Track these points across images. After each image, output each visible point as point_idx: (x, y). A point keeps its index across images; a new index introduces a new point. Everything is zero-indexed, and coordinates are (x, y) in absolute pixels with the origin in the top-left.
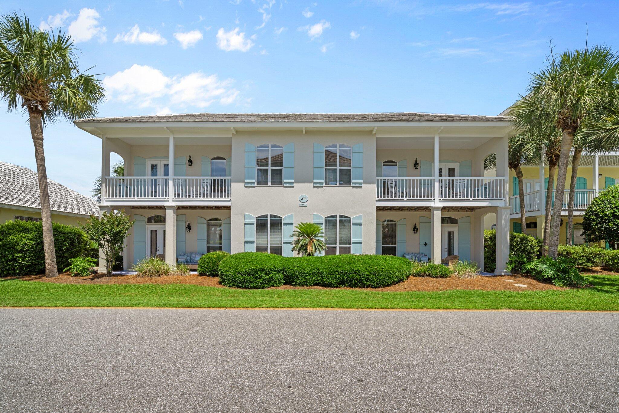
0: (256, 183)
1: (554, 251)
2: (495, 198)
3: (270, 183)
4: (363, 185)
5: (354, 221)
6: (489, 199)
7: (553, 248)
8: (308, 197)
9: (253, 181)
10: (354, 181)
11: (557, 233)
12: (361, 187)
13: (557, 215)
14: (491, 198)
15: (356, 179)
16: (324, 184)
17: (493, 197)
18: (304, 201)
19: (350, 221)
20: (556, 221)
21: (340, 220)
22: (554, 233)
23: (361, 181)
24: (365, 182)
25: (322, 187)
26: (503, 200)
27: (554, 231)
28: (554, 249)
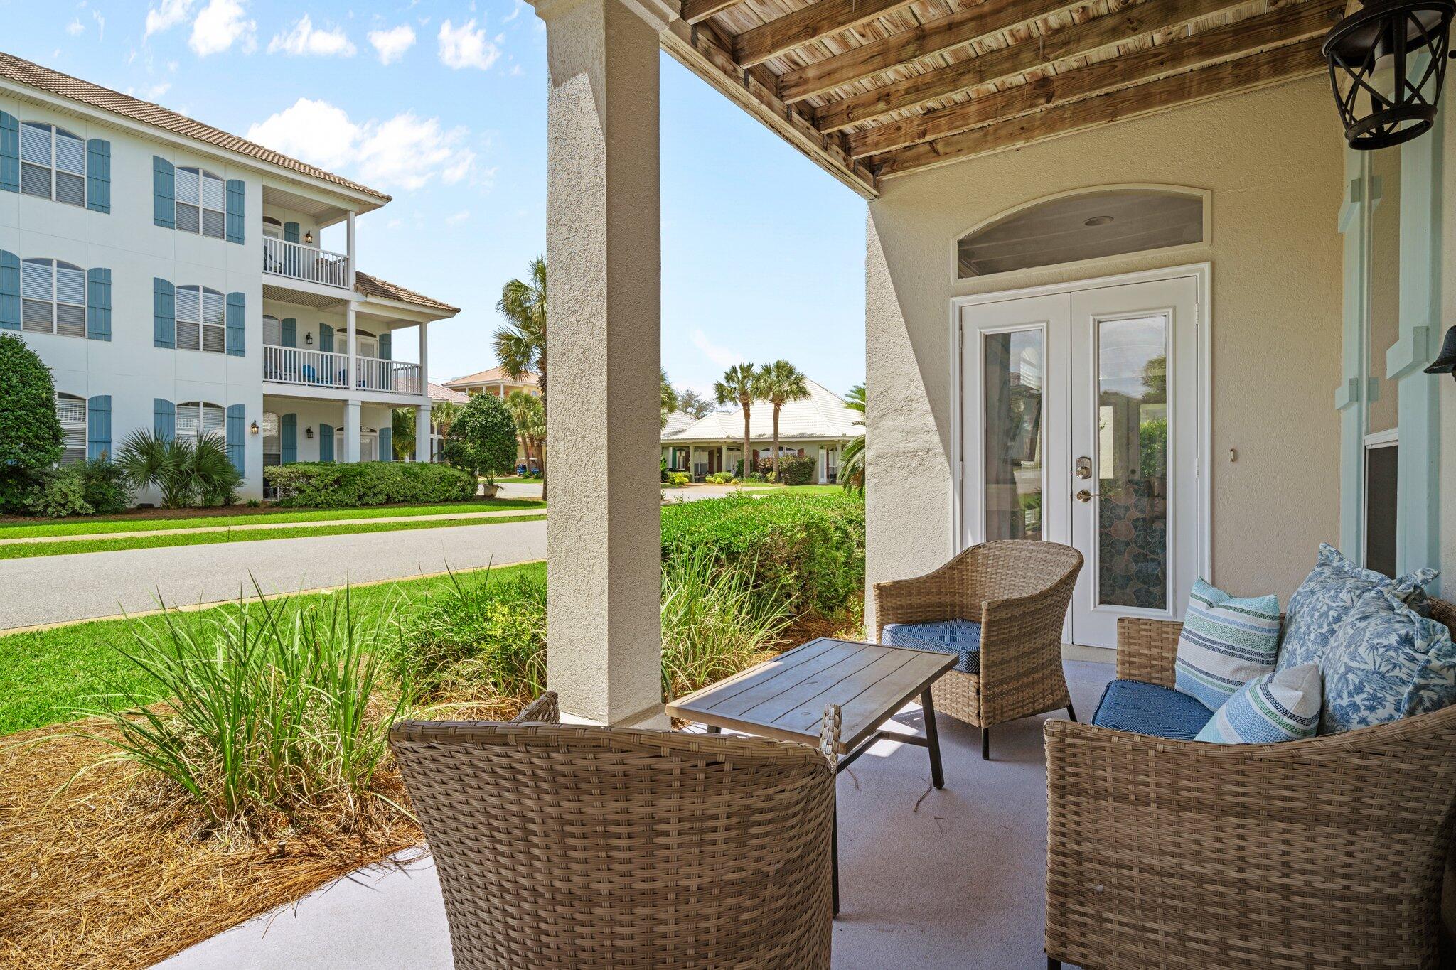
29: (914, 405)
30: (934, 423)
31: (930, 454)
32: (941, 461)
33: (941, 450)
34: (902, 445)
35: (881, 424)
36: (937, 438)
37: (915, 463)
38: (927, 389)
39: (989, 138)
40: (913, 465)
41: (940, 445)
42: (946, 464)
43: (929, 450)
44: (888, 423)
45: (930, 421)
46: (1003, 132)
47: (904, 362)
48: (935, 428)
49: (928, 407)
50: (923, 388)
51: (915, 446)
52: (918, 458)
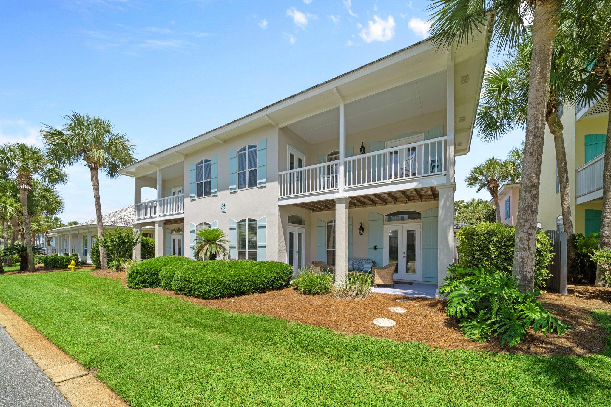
0: (196, 196)
1: (521, 260)
2: (429, 173)
3: (203, 195)
4: (267, 184)
5: (259, 224)
6: (419, 176)
7: (519, 256)
8: (226, 204)
9: (194, 195)
10: (259, 181)
11: (526, 224)
12: (265, 187)
13: (527, 186)
14: (423, 175)
15: (261, 179)
16: (237, 189)
17: (426, 172)
18: (224, 207)
19: (256, 224)
20: (525, 199)
21: (249, 224)
22: (521, 223)
23: (265, 180)
24: (268, 181)
25: (236, 192)
26: (443, 174)
27: (521, 221)
28: (521, 257)
29: (283, 242)
34: (282, 249)
37: (283, 252)
42: (286, 252)
43: (285, 249)
44: (280, 245)
47: (282, 235)
48: (285, 246)
50: (284, 239)
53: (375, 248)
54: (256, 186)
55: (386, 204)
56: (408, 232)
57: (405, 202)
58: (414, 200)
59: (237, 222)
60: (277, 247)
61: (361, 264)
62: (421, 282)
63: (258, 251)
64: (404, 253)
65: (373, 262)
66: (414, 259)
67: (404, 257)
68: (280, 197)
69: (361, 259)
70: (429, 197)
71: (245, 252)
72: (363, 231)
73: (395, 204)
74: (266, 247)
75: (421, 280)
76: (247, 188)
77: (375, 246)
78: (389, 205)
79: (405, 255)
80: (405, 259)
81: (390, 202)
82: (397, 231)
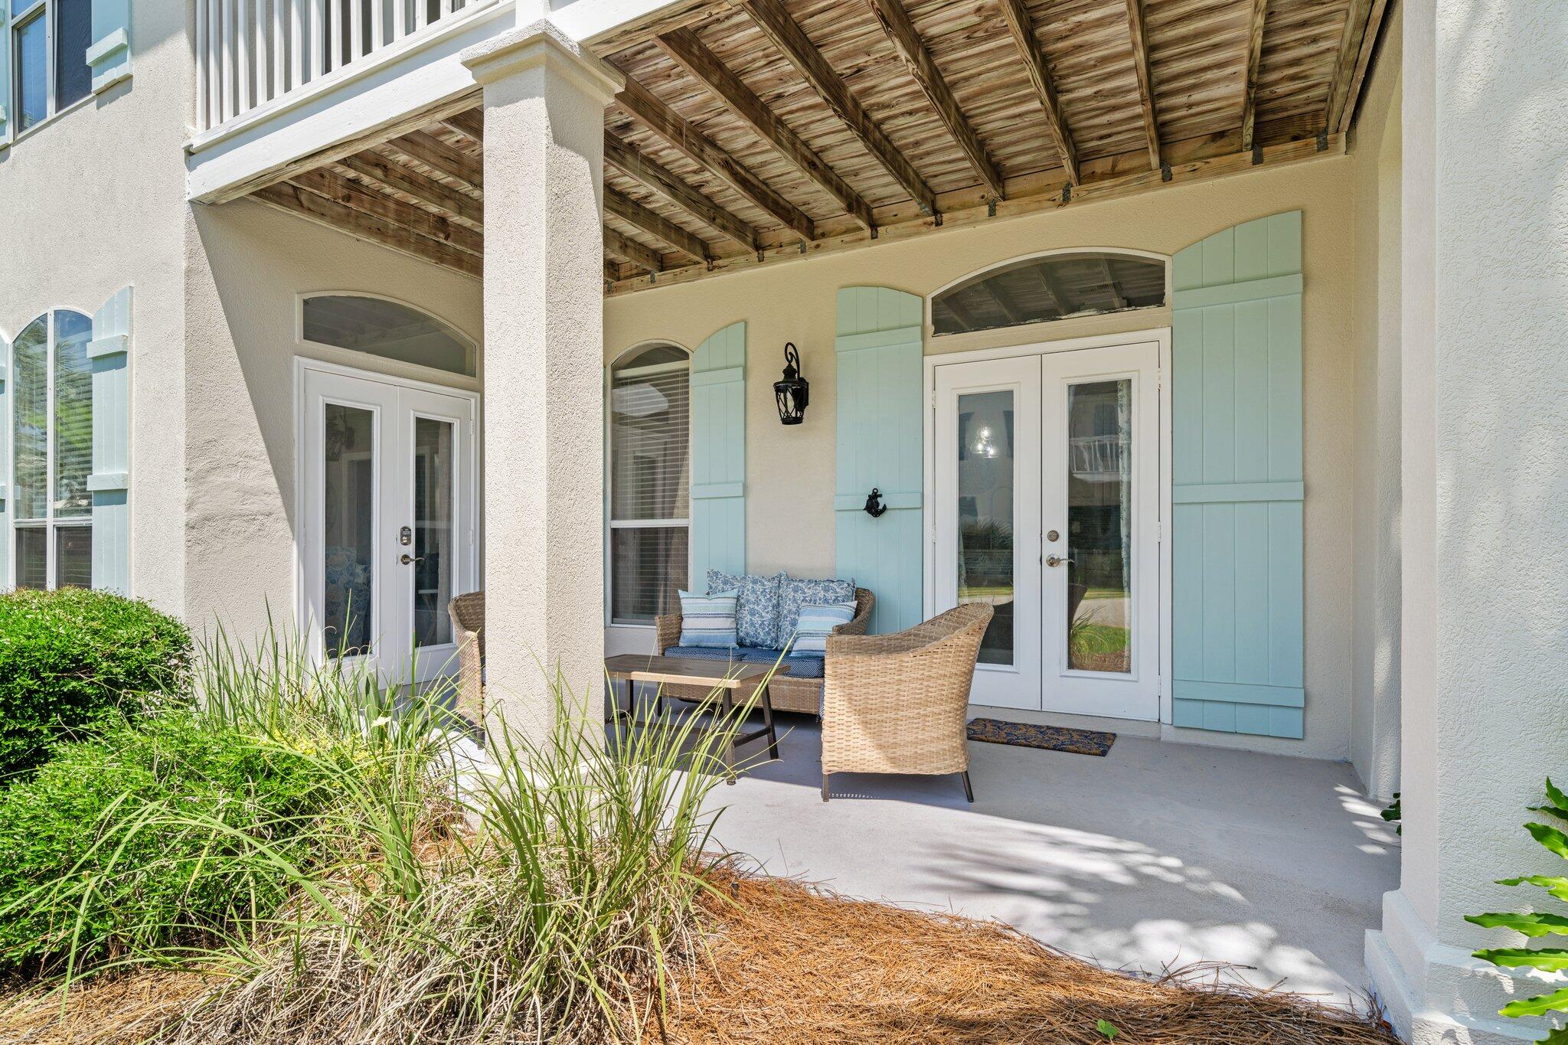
5: (100, 343)
12: (125, 84)
19: (87, 343)
21: (58, 350)
25: (6, 151)
29: (253, 463)
30: (276, 485)
31: (271, 519)
32: (283, 526)
33: (284, 515)
34: (238, 507)
35: (210, 479)
36: (279, 502)
37: (253, 528)
38: (268, 447)
39: (351, 220)
40: (251, 530)
41: (283, 509)
42: (289, 530)
43: (271, 514)
44: (217, 479)
45: (272, 482)
46: (364, 222)
47: (239, 411)
48: (277, 491)
49: (269, 467)
50: (263, 445)
51: (254, 508)
52: (257, 522)
53: (874, 507)
54: (87, 89)
55: (939, 224)
56: (1081, 392)
57: (1058, 195)
58: (1114, 174)
59: (8, 340)
60: (183, 493)
61: (788, 606)
62: (1169, 734)
63: (101, 519)
64: (1054, 536)
65: (861, 595)
66: (1115, 580)
67: (1053, 562)
68: (198, 138)
69: (790, 579)
70: (1212, 148)
71: (42, 531)
72: (802, 398)
73: (992, 213)
74: (132, 497)
75: (1166, 718)
76: (49, 118)
77: (874, 497)
78: (955, 223)
79: (1060, 549)
80: (1059, 576)
81: (964, 206)
82: (1011, 393)
